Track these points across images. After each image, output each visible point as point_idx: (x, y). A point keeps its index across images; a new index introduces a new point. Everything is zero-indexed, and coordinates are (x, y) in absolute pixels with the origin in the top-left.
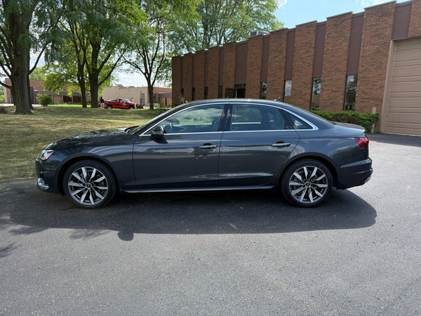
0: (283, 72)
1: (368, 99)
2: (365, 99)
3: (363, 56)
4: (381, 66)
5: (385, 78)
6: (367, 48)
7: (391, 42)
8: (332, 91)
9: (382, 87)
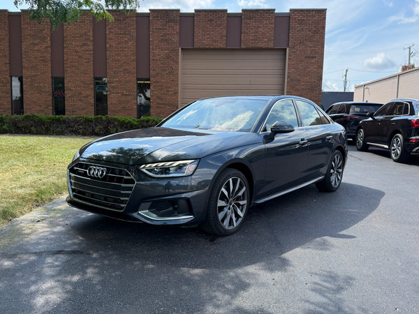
0: (50, 65)
1: (163, 104)
2: (161, 104)
3: (153, 60)
4: (173, 72)
5: (178, 84)
6: (157, 52)
7: (180, 49)
8: (123, 94)
9: (176, 93)
